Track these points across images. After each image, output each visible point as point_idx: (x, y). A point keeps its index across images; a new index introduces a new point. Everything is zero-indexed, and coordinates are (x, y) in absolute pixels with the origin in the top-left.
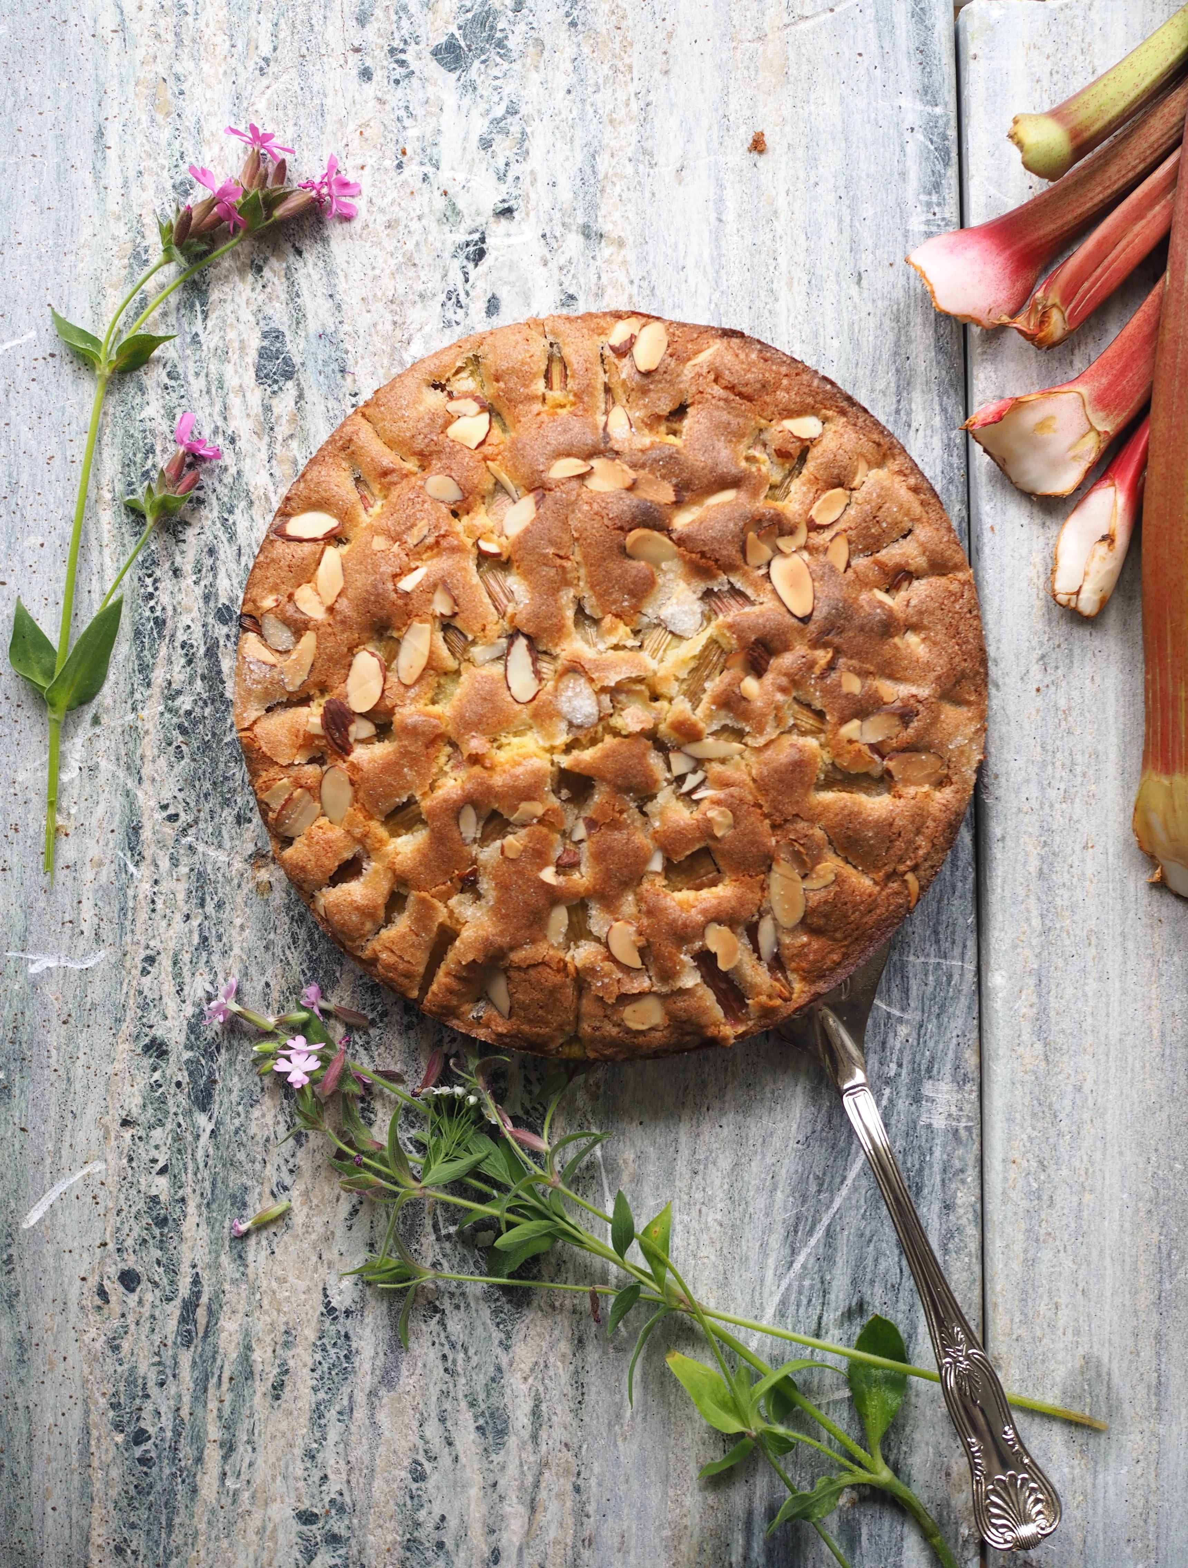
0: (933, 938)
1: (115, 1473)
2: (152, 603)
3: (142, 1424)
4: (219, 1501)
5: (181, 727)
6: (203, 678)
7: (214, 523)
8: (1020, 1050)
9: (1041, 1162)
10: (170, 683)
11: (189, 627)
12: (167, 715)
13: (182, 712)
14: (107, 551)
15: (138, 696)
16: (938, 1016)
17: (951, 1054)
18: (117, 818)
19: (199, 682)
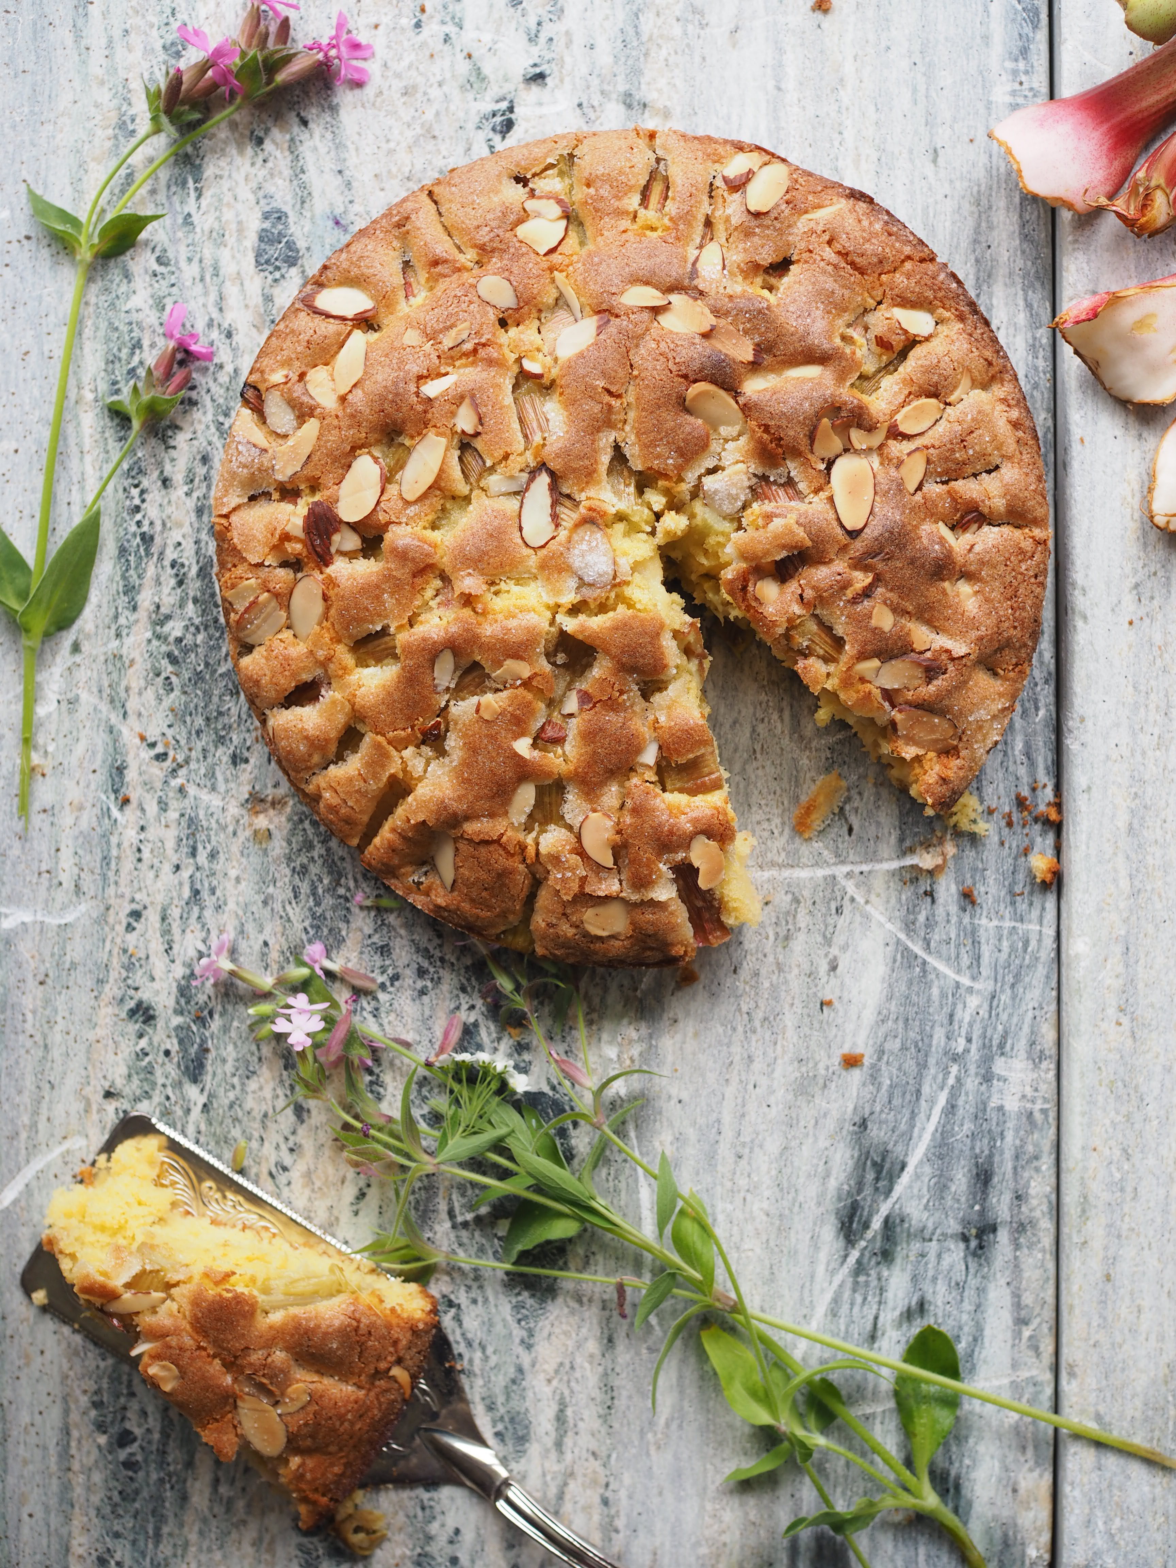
0: (1008, 899)
1: (97, 1477)
2: (138, 517)
3: (128, 1425)
4: (211, 1509)
5: (169, 655)
6: (195, 601)
7: (208, 427)
8: (1104, 1026)
9: (1125, 1150)
10: (158, 607)
11: (179, 544)
12: (155, 643)
13: (171, 639)
14: (88, 459)
15: (122, 621)
16: (1013, 986)
17: (1026, 1029)
18: (99, 757)
19: (190, 606)
